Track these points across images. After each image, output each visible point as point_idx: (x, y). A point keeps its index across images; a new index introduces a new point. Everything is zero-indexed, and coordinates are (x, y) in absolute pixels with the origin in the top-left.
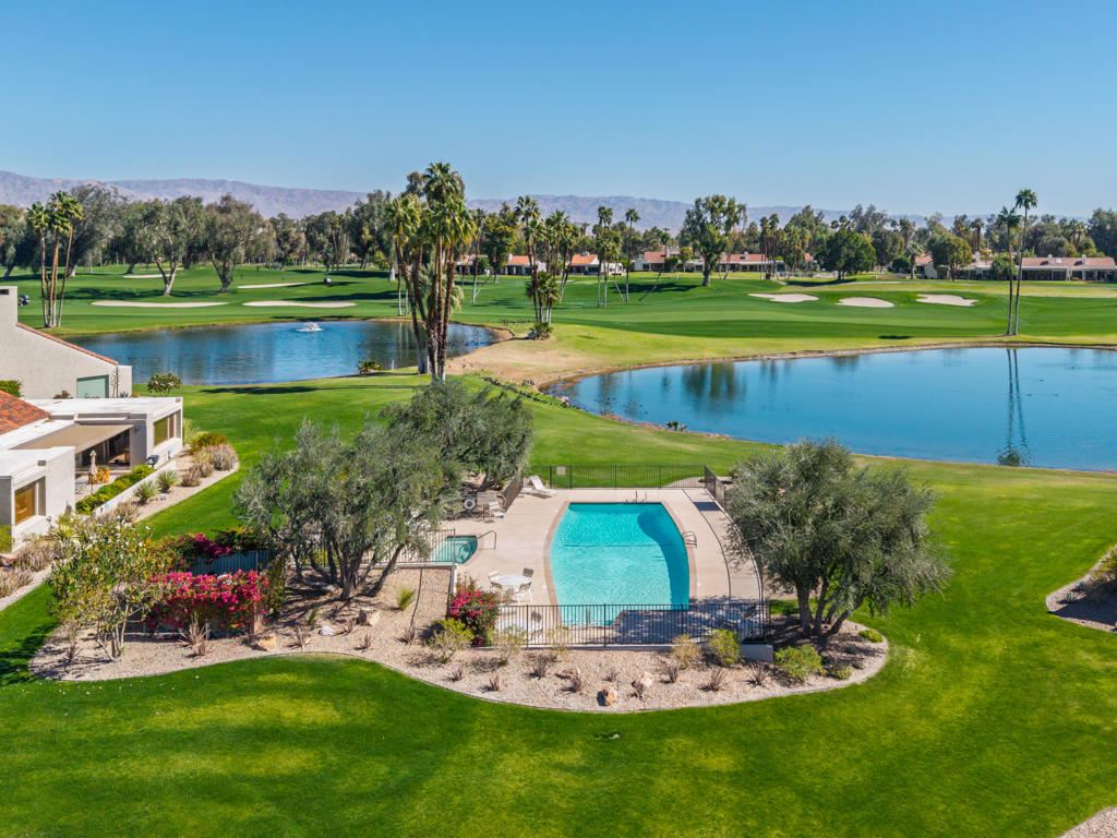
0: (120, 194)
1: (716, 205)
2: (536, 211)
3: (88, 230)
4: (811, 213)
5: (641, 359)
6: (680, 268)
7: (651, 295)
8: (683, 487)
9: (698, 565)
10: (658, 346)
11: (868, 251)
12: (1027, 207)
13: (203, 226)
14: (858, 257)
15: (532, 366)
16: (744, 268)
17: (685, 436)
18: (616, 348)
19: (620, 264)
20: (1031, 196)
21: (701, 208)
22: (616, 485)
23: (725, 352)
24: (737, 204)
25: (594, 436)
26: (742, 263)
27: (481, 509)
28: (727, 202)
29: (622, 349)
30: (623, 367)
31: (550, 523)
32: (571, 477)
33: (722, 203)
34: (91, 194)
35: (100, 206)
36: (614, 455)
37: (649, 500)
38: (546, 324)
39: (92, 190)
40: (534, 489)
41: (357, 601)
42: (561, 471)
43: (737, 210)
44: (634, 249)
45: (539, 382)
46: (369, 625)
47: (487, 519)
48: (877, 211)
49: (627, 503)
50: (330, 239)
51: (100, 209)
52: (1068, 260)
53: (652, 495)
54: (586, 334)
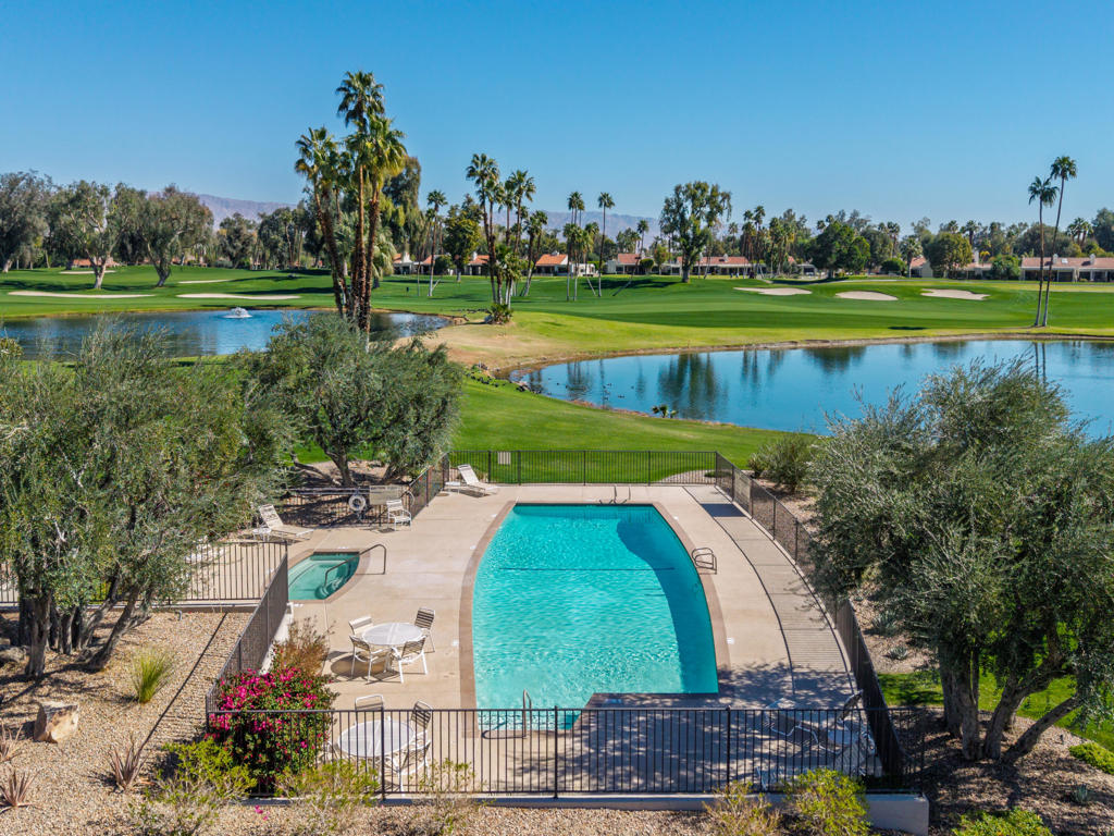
0: (54, 182)
1: (699, 192)
2: (493, 172)
3: (20, 222)
4: (793, 217)
5: (616, 346)
6: (656, 270)
7: (625, 291)
8: (684, 483)
9: (723, 604)
10: (635, 334)
11: (862, 247)
12: (1064, 176)
13: (135, 212)
14: (851, 252)
15: (488, 350)
16: (724, 271)
17: (677, 423)
18: (586, 335)
19: (592, 265)
20: (1070, 164)
21: (681, 196)
22: (585, 480)
23: (713, 340)
24: (721, 191)
25: (557, 419)
26: (722, 265)
27: (376, 512)
28: (710, 190)
29: (594, 336)
30: (596, 354)
31: (481, 533)
32: (519, 468)
33: (704, 190)
34: (22, 183)
35: (32, 197)
36: (583, 442)
37: (634, 500)
38: (505, 307)
39: (23, 178)
40: (464, 483)
41: (57, 682)
42: (504, 459)
43: (720, 198)
44: (607, 252)
45: (492, 367)
46: (50, 740)
47: (384, 527)
48: (861, 217)
49: (601, 505)
50: (285, 237)
51: (32, 199)
52: (1074, 260)
53: (640, 493)
54: (552, 321)
